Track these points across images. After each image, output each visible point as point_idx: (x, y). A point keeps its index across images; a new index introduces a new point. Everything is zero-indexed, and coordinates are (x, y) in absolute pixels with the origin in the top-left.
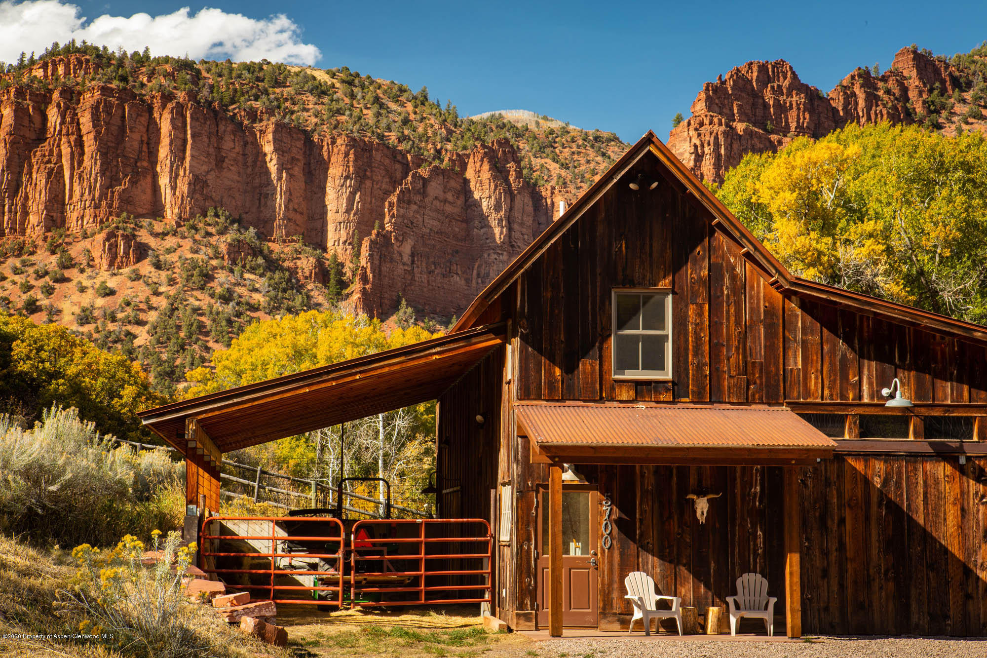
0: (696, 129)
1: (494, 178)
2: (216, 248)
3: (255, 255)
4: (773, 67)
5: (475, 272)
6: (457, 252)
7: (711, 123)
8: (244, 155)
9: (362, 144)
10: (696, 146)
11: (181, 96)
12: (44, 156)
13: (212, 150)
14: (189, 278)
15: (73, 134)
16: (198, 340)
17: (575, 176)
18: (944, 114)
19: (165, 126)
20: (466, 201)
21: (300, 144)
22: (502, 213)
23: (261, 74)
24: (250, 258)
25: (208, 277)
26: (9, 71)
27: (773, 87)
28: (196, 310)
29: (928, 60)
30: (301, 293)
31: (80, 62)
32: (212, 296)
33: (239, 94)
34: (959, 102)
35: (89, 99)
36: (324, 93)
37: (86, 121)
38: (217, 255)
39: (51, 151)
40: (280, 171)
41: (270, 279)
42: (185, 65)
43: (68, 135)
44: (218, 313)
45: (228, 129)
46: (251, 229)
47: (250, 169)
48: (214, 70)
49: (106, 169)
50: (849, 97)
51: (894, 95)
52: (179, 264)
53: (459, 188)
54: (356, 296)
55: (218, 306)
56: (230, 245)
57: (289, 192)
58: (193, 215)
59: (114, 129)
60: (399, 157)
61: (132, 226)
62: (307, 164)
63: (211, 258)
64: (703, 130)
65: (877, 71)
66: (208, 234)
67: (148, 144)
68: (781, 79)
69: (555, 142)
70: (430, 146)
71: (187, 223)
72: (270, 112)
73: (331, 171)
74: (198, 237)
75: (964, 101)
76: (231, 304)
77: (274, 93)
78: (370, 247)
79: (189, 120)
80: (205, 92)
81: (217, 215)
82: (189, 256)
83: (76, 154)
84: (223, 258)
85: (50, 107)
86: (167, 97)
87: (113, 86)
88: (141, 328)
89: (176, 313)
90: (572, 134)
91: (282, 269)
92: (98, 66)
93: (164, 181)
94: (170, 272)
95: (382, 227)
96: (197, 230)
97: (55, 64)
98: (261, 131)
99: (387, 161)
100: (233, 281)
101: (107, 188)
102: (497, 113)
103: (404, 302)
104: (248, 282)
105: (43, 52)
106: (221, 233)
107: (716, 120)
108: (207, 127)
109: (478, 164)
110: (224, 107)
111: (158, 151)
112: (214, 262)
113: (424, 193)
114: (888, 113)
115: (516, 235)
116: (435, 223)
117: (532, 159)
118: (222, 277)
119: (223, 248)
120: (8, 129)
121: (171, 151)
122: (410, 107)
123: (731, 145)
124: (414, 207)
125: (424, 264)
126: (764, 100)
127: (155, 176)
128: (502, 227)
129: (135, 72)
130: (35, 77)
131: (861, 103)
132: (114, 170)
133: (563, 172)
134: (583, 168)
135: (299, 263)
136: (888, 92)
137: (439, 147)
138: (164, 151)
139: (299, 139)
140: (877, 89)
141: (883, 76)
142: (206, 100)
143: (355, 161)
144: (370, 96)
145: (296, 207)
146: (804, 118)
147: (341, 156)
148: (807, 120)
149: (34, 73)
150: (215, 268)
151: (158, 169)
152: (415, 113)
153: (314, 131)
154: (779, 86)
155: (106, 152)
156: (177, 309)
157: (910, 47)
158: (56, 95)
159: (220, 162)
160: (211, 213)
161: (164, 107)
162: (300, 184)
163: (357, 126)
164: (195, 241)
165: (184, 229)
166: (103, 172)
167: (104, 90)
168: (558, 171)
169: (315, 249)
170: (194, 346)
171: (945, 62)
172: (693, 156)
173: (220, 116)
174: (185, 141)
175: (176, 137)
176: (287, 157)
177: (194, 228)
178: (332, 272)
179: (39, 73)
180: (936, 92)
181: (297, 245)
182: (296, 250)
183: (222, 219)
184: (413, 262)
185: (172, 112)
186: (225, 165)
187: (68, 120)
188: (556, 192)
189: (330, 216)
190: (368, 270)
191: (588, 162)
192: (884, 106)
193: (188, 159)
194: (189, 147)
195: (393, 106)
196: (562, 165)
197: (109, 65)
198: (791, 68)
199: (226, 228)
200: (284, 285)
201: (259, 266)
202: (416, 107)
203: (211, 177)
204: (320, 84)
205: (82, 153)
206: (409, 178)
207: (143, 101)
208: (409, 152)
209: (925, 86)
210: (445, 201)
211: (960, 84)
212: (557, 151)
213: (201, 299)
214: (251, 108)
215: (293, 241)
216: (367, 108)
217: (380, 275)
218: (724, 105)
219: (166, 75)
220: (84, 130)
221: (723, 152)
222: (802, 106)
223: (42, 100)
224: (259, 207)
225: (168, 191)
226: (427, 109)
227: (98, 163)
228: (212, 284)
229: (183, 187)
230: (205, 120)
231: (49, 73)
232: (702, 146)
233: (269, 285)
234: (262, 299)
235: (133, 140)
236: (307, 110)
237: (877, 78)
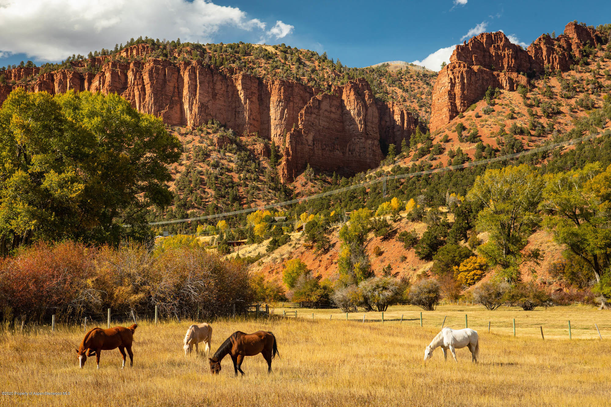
0: (451, 70)
1: (357, 99)
2: (211, 140)
3: (232, 143)
4: (495, 35)
5: (347, 148)
6: (338, 138)
7: (459, 67)
8: (227, 92)
9: (288, 84)
10: (451, 79)
11: (194, 62)
12: (126, 96)
13: (210, 90)
14: (197, 156)
15: (140, 84)
16: (200, 188)
17: (411, 96)
18: (591, 57)
19: (186, 79)
20: (342, 111)
21: (256, 85)
22: (361, 117)
23: (238, 50)
24: (229, 145)
25: (207, 155)
26: (111, 54)
27: (494, 46)
28: (200, 173)
29: (583, 29)
30: (255, 162)
31: (144, 47)
32: (208, 165)
33: (225, 60)
34: (600, 50)
35: (148, 67)
36: (271, 58)
37: (146, 77)
38: (212, 144)
39: (130, 94)
40: (245, 99)
41: (239, 155)
42: (197, 47)
43: (138, 85)
44: (211, 174)
45: (219, 79)
46: (230, 130)
47: (230, 99)
48: (213, 48)
49: (157, 102)
50: (538, 50)
51: (563, 47)
52: (192, 149)
53: (338, 104)
54: (284, 163)
55: (211, 170)
56: (219, 138)
57: (251, 110)
58: (201, 124)
59: (160, 81)
60: (308, 90)
61: (170, 130)
62: (260, 95)
63: (209, 146)
64: (455, 70)
65: (554, 36)
66: (208, 133)
67: (178, 88)
68: (499, 41)
69: (402, 78)
70: (325, 83)
71: (197, 128)
72: (240, 69)
73: (272, 98)
74: (203, 135)
75: (603, 50)
76: (218, 169)
77: (244, 59)
78: (290, 137)
79: (198, 75)
80: (207, 60)
81: (213, 123)
82: (198, 144)
83: (142, 94)
84: (215, 146)
85: (129, 71)
86: (187, 64)
87: (160, 59)
88: (172, 182)
89: (189, 174)
90: (411, 73)
91: (246, 150)
92: (153, 49)
93: (186, 106)
94: (187, 154)
95: (297, 126)
96: (202, 131)
97: (132, 50)
98: (235, 79)
99: (302, 92)
100: (220, 157)
101: (157, 112)
102: (386, 63)
103: (309, 165)
104: (227, 157)
105: (126, 44)
106: (215, 132)
107: (462, 65)
108: (207, 78)
109: (348, 92)
110: (217, 68)
111: (183, 91)
112: (210, 148)
113: (319, 108)
114: (559, 57)
115: (369, 128)
116: (326, 124)
117: (388, 87)
118: (214, 155)
119: (215, 140)
120: (108, 83)
121: (189, 91)
122: (317, 63)
123: (470, 78)
124: (314, 116)
125: (320, 145)
126: (490, 53)
127: (182, 104)
128: (361, 124)
129: (172, 51)
130: (122, 56)
131: (545, 53)
132: (161, 102)
133: (404, 94)
134: (416, 91)
135: (255, 146)
136: (560, 46)
137: (330, 83)
138: (185, 92)
139: (255, 82)
140: (554, 45)
141: (558, 38)
142: (207, 64)
143: (284, 93)
144: (295, 58)
145: (254, 117)
146: (512, 62)
147: (277, 90)
148: (513, 63)
149: (122, 54)
150: (211, 151)
151: (183, 100)
152: (319, 66)
153: (263, 78)
154: (498, 45)
155: (158, 93)
156: (190, 172)
157: (573, 22)
158: (132, 65)
159: (214, 96)
160: (210, 122)
161: (185, 69)
162: (256, 106)
163: (285, 75)
164: (201, 137)
165: (196, 131)
166: (155, 103)
167: (155, 61)
168: (401, 93)
169: (264, 139)
170: (198, 191)
171: (593, 29)
172: (450, 84)
173: (214, 72)
174: (196, 86)
175: (191, 84)
176: (249, 92)
177: (201, 130)
178: (272, 150)
179: (124, 54)
180: (588, 45)
181: (254, 137)
182: (254, 140)
183: (215, 126)
184: (314, 144)
185: (189, 71)
186: (217, 97)
187: (138, 77)
188: (395, 104)
189: (273, 122)
190: (290, 149)
191: (419, 88)
192: (557, 54)
193: (198, 95)
194: (198, 89)
195: (308, 63)
196: (404, 90)
197: (159, 47)
198: (504, 36)
199: (218, 130)
200: (246, 158)
201: (234, 149)
202: (320, 63)
203: (210, 104)
204: (269, 53)
205: (145, 94)
206: (311, 101)
207: (174, 66)
208: (313, 87)
209: (581, 42)
210: (331, 112)
211: (602, 41)
212: (403, 83)
213: (202, 167)
214: (231, 67)
215: (253, 135)
216: (293, 65)
217: (296, 152)
218: (467, 57)
219: (187, 52)
220: (146, 82)
221: (466, 81)
222: (510, 56)
223: (125, 67)
224: (235, 119)
225: (188, 111)
226: (325, 64)
227: (153, 99)
228: (209, 159)
229: (195, 109)
230: (207, 74)
231: (129, 54)
232: (455, 79)
233: (238, 159)
234: (234, 166)
235: (170, 86)
236: (261, 67)
237: (553, 39)
